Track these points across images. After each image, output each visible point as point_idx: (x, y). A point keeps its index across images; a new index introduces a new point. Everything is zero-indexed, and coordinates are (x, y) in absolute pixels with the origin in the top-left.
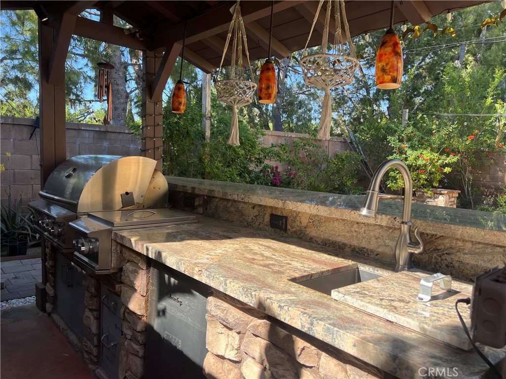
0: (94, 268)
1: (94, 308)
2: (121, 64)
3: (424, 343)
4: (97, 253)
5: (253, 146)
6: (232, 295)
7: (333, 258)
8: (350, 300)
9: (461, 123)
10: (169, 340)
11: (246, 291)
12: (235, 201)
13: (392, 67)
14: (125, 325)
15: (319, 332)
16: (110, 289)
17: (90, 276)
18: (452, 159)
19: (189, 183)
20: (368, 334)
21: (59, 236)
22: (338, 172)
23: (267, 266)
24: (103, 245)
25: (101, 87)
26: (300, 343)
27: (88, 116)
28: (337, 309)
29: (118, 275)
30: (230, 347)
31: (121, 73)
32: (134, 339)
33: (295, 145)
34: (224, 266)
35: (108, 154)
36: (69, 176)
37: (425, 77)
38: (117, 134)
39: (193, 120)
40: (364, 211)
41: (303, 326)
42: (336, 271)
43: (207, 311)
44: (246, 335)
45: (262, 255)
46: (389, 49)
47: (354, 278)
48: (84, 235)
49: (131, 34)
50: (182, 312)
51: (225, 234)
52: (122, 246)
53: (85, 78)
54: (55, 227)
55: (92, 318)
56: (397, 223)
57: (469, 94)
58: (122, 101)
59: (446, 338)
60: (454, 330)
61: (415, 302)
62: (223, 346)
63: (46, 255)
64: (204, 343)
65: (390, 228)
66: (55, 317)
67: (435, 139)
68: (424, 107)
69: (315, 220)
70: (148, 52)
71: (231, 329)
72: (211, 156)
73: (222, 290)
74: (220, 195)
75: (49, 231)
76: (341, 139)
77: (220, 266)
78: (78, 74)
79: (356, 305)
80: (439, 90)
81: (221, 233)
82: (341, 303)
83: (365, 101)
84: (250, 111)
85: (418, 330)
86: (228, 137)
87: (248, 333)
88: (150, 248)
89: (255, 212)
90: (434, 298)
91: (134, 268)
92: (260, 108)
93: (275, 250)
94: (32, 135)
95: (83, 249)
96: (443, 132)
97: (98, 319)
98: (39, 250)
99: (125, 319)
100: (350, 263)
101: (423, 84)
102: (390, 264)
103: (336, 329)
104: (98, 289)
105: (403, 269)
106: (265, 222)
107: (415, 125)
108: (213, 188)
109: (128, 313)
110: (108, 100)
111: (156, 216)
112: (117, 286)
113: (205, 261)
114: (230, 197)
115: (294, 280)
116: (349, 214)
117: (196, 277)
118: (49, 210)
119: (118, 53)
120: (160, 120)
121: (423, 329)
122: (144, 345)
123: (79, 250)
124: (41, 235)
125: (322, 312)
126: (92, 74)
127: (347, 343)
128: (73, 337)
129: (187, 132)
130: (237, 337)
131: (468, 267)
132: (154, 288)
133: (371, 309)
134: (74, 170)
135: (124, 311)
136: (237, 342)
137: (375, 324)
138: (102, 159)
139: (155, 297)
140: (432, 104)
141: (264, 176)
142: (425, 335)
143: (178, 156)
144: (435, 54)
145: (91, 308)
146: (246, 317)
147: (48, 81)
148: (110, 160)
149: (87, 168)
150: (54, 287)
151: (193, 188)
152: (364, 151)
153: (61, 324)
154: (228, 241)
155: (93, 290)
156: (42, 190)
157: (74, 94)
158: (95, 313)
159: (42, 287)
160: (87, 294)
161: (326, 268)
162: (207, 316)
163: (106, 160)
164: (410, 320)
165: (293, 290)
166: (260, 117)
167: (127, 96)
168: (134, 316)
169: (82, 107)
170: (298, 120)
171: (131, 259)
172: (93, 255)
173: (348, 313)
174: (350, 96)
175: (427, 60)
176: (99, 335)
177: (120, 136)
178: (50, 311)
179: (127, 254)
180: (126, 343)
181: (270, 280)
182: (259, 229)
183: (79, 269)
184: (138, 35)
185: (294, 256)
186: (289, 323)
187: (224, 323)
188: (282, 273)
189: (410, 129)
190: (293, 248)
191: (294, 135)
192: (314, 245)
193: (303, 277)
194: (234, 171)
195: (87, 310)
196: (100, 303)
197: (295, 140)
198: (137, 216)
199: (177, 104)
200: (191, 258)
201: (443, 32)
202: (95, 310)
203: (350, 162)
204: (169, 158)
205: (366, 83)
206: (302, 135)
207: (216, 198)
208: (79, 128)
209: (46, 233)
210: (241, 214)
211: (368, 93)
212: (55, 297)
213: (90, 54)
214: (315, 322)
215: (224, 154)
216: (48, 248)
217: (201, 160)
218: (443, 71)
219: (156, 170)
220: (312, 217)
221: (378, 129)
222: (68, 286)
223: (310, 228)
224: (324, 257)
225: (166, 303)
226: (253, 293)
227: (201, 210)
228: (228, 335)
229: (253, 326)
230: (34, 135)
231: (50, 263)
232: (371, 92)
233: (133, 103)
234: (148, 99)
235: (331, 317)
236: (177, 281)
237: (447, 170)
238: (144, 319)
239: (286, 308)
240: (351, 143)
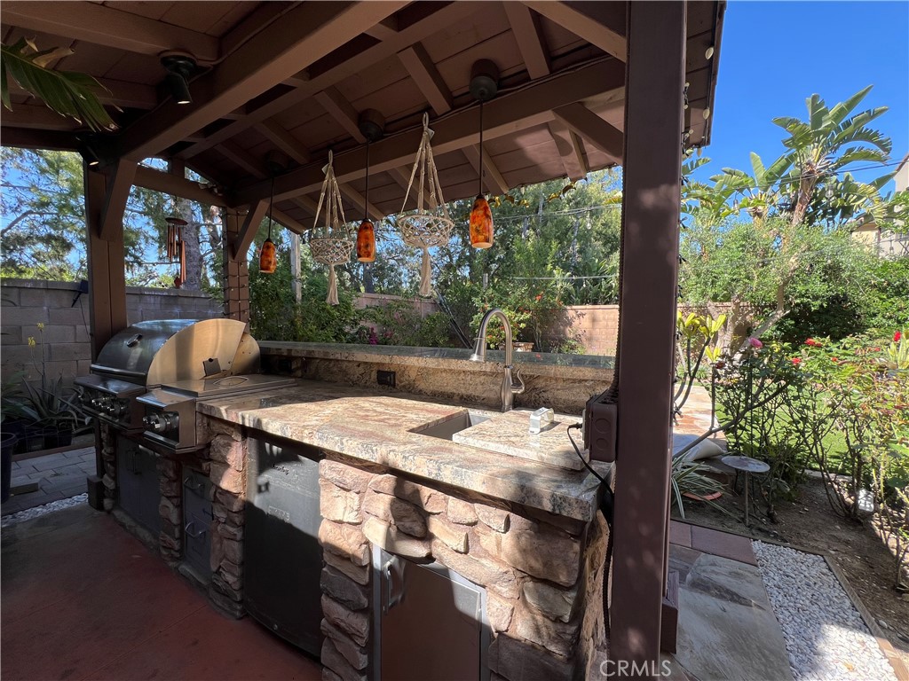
0: (174, 447)
1: (173, 494)
2: (193, 224)
3: (543, 471)
4: (177, 429)
5: (348, 308)
6: (350, 454)
7: (444, 406)
8: (471, 441)
9: (530, 285)
10: (275, 514)
11: (366, 448)
12: (338, 360)
13: (484, 228)
14: (217, 507)
15: (447, 477)
16: (196, 469)
17: (167, 457)
18: (527, 316)
19: (283, 346)
20: (495, 470)
21: (121, 415)
22: (431, 331)
23: (382, 421)
24: (184, 420)
25: (171, 244)
26: (426, 491)
27: (151, 281)
28: (460, 452)
29: (205, 452)
30: (348, 509)
31: (193, 234)
32: (230, 521)
33: (389, 307)
34: (335, 426)
35: (181, 318)
36: (133, 345)
37: (498, 247)
38: (191, 299)
39: (282, 282)
40: (475, 358)
41: (430, 473)
42: (450, 418)
43: (320, 476)
44: (367, 494)
45: (375, 411)
46: (481, 212)
47: (466, 423)
48: (158, 410)
49: (209, 190)
50: (289, 481)
51: (331, 394)
52: (210, 417)
53: (147, 239)
54: (115, 406)
55: (171, 506)
56: (500, 368)
57: (534, 261)
58: (195, 264)
59: (560, 462)
60: (567, 454)
61: (528, 436)
62: (341, 510)
63: (101, 440)
64: (317, 510)
65: (493, 373)
66: (117, 513)
67: (511, 299)
68: (500, 272)
69: (425, 372)
70: (228, 209)
71: (348, 491)
72: (304, 319)
73: (337, 450)
74: (321, 356)
75: (108, 412)
76: (431, 300)
77: (332, 426)
78: (137, 233)
79: (478, 445)
80: (510, 258)
81: (327, 395)
82: (464, 445)
83: (449, 267)
84: (340, 275)
85: (537, 459)
86: (324, 298)
87: (369, 491)
88: (247, 416)
89: (361, 370)
90: (542, 430)
91: (226, 441)
92: (350, 272)
93: (387, 405)
94: (75, 301)
95: (157, 426)
96: (518, 293)
97: (180, 506)
98: (91, 437)
99: (216, 500)
100: (461, 409)
101: (497, 252)
102: (497, 406)
103: (464, 470)
104: (178, 472)
105: (508, 410)
106: (372, 379)
107: (494, 287)
108: (311, 349)
109: (220, 493)
110: (180, 262)
111: (246, 382)
112: (205, 465)
113: (314, 423)
114: (332, 357)
115: (412, 431)
116: (456, 364)
117: (306, 441)
118: (105, 385)
119: (189, 213)
120: (245, 281)
121: (542, 458)
122: (243, 526)
123: (152, 429)
124: (95, 416)
125: (446, 455)
126: (156, 234)
127: (476, 483)
128: (145, 534)
129: (277, 295)
130: (357, 497)
131: (561, 401)
132: (253, 461)
133: (492, 446)
134: (140, 338)
135: (215, 493)
136: (357, 503)
137: (498, 461)
138: (171, 324)
139: (254, 470)
140: (505, 270)
141: (360, 337)
142: (543, 463)
143: (266, 320)
144: (505, 228)
145: (169, 495)
146: (364, 475)
147: (99, 235)
148: (182, 325)
149: (152, 334)
150: (115, 479)
151: (290, 351)
152: (453, 311)
153: (127, 520)
154: (336, 401)
155: (171, 474)
156: (93, 363)
157: (131, 255)
158: (175, 501)
159: (98, 480)
160: (163, 480)
161: (440, 416)
162: (320, 481)
163: (176, 324)
164: (529, 452)
165: (414, 440)
166: (351, 280)
167: (201, 259)
168: (228, 495)
169: (142, 271)
170: (389, 284)
171: (221, 431)
172: (171, 433)
173: (471, 454)
174: (436, 262)
175: (498, 233)
176: (182, 525)
177: (196, 301)
178: (110, 508)
179: (216, 427)
180: (219, 528)
181: (388, 433)
182: (365, 387)
183: (151, 452)
184: (216, 191)
185: (407, 409)
186: (415, 473)
187: (341, 485)
188: (400, 425)
189: (491, 291)
190: (404, 401)
191: (387, 297)
192: (424, 397)
193: (420, 427)
194: (330, 332)
195: (163, 498)
196: (181, 487)
197: (389, 301)
198: (225, 384)
199: (266, 263)
200: (298, 421)
201: (519, 203)
202: (175, 497)
203: (441, 322)
204: (256, 322)
205: (448, 250)
206: (395, 297)
207: (317, 358)
208: (140, 293)
209: (102, 414)
210: (345, 373)
211: (451, 260)
212: (116, 490)
213: (153, 212)
214: (442, 467)
215: (317, 316)
216: (104, 432)
217: (293, 323)
218: (512, 242)
219: (244, 333)
220: (420, 369)
221: (463, 291)
222: (136, 474)
223: (419, 381)
224: (436, 406)
225: (268, 476)
226: (374, 448)
227: (299, 373)
228: (346, 497)
229: (376, 483)
230: (78, 302)
231: (109, 450)
232: (454, 259)
233: (207, 266)
234: (230, 259)
235: (457, 459)
236: (280, 449)
237: (522, 325)
238: (242, 496)
239: (411, 458)
240: (441, 304)
